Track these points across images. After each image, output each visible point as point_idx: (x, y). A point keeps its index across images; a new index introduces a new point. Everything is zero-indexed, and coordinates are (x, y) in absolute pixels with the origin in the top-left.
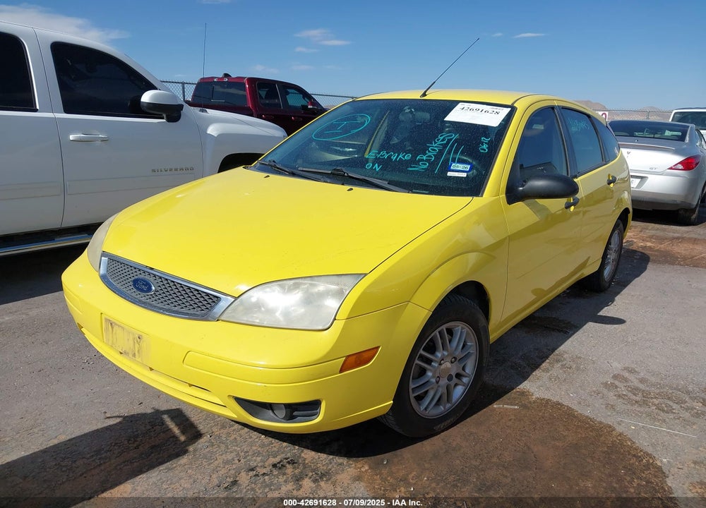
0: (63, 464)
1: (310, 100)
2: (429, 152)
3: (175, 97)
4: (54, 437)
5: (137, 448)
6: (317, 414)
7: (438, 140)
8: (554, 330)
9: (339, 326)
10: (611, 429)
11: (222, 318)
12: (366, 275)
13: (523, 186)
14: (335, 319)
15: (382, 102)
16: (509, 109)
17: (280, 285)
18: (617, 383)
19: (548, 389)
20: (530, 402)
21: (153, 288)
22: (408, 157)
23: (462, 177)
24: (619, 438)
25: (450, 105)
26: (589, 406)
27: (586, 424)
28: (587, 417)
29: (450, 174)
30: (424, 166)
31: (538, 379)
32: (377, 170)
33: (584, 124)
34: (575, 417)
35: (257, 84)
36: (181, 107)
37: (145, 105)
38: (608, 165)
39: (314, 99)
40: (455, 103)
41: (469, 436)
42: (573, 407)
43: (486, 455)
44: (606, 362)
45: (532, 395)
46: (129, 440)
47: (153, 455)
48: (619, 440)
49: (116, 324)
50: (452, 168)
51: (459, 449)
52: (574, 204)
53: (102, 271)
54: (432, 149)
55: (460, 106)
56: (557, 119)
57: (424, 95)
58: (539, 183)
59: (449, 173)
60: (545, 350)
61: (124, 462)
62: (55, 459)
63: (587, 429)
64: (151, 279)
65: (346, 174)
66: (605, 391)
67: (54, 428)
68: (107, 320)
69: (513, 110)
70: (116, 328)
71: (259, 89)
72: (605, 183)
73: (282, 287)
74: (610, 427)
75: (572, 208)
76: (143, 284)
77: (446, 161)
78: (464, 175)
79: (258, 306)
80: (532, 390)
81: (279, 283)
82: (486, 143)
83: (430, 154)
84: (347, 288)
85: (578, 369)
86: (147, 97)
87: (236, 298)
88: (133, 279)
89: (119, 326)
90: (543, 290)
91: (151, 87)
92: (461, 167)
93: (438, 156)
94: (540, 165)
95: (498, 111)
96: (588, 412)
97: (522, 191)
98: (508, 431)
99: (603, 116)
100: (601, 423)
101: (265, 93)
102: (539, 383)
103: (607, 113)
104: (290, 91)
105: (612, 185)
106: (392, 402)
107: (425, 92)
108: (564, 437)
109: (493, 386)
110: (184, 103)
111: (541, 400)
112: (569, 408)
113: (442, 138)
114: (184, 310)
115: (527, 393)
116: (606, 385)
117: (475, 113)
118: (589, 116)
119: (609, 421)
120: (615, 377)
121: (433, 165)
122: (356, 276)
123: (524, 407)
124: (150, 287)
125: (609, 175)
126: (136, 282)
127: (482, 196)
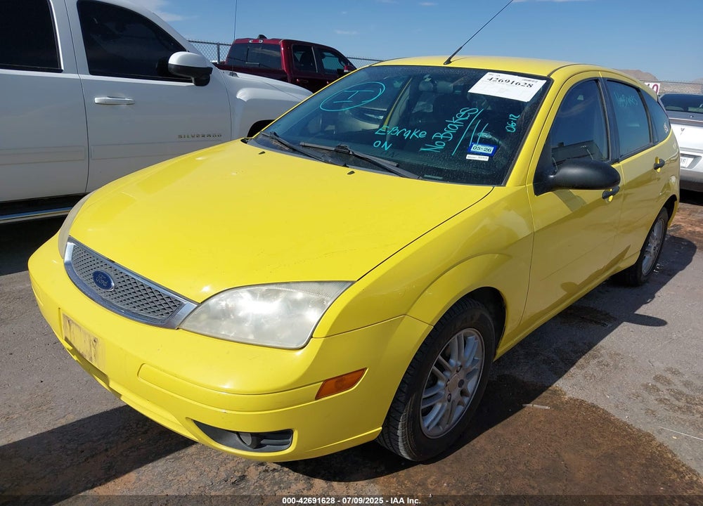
0: (68, 446)
1: (346, 64)
2: (448, 129)
3: (204, 59)
4: (62, 416)
5: (146, 432)
6: (289, 444)
7: (459, 116)
8: (591, 321)
9: (315, 345)
10: (650, 438)
11: (183, 326)
12: (353, 283)
13: (554, 173)
14: (311, 337)
15: (400, 69)
16: (544, 82)
17: (249, 291)
18: (659, 385)
19: (582, 388)
20: (562, 403)
21: (113, 284)
22: (423, 135)
23: (484, 161)
24: (659, 449)
25: (477, 75)
26: (627, 410)
27: (624, 431)
28: (624, 423)
29: (469, 157)
30: (439, 147)
31: (572, 376)
32: (386, 149)
33: (633, 99)
34: (612, 423)
35: (293, 46)
36: (209, 70)
37: (173, 67)
38: (656, 146)
39: (351, 64)
40: (482, 73)
41: (495, 438)
42: (609, 411)
43: (511, 461)
44: (647, 360)
45: (565, 394)
46: (138, 424)
47: (161, 441)
48: (659, 451)
49: (73, 322)
50: (472, 149)
51: (484, 453)
52: (613, 194)
53: (67, 258)
54: (450, 126)
55: (488, 75)
56: (601, 94)
57: (449, 61)
58: (573, 171)
59: (468, 155)
60: (580, 344)
61: (131, 448)
62: (61, 440)
63: (624, 436)
64: (111, 273)
65: (351, 153)
66: (645, 394)
67: (63, 406)
68: (65, 317)
69: (549, 82)
70: (73, 326)
71: (295, 51)
72: (652, 167)
73: (252, 293)
74: (649, 435)
75: (611, 197)
76: (103, 279)
77: (466, 141)
78: (486, 159)
79: (226, 314)
80: (565, 389)
81: (248, 289)
82: (515, 121)
83: (448, 132)
84: (329, 298)
85: (616, 367)
86: (175, 59)
87: (199, 305)
88: (93, 272)
89: (76, 325)
90: (576, 285)
91: (180, 48)
92: (483, 148)
93: (457, 135)
94: (583, 143)
95: (531, 83)
96: (625, 418)
97: (553, 179)
98: (537, 435)
99: (653, 88)
100: (639, 430)
101: (300, 55)
102: (572, 382)
103: (659, 84)
104: (326, 54)
105: (659, 170)
106: (381, 428)
107: (450, 58)
108: (599, 444)
109: (523, 382)
110: (213, 66)
111: (575, 401)
112: (605, 412)
113: (463, 113)
114: (143, 313)
115: (560, 392)
116: (646, 387)
117: (505, 85)
118: (638, 90)
119: (648, 429)
120: (657, 378)
121: (450, 145)
122: (342, 284)
123: (555, 407)
124: (110, 282)
125: (657, 158)
126: (96, 275)
127: (505, 185)
